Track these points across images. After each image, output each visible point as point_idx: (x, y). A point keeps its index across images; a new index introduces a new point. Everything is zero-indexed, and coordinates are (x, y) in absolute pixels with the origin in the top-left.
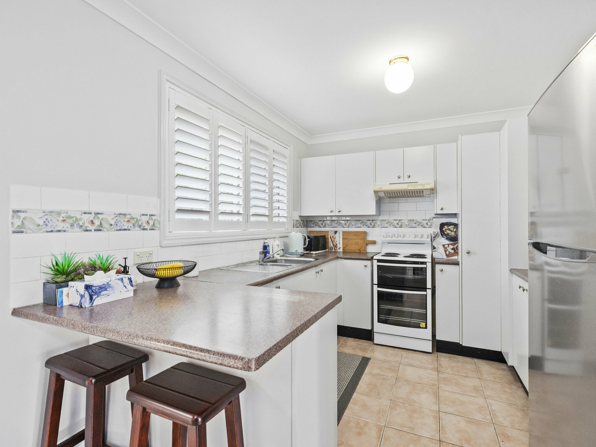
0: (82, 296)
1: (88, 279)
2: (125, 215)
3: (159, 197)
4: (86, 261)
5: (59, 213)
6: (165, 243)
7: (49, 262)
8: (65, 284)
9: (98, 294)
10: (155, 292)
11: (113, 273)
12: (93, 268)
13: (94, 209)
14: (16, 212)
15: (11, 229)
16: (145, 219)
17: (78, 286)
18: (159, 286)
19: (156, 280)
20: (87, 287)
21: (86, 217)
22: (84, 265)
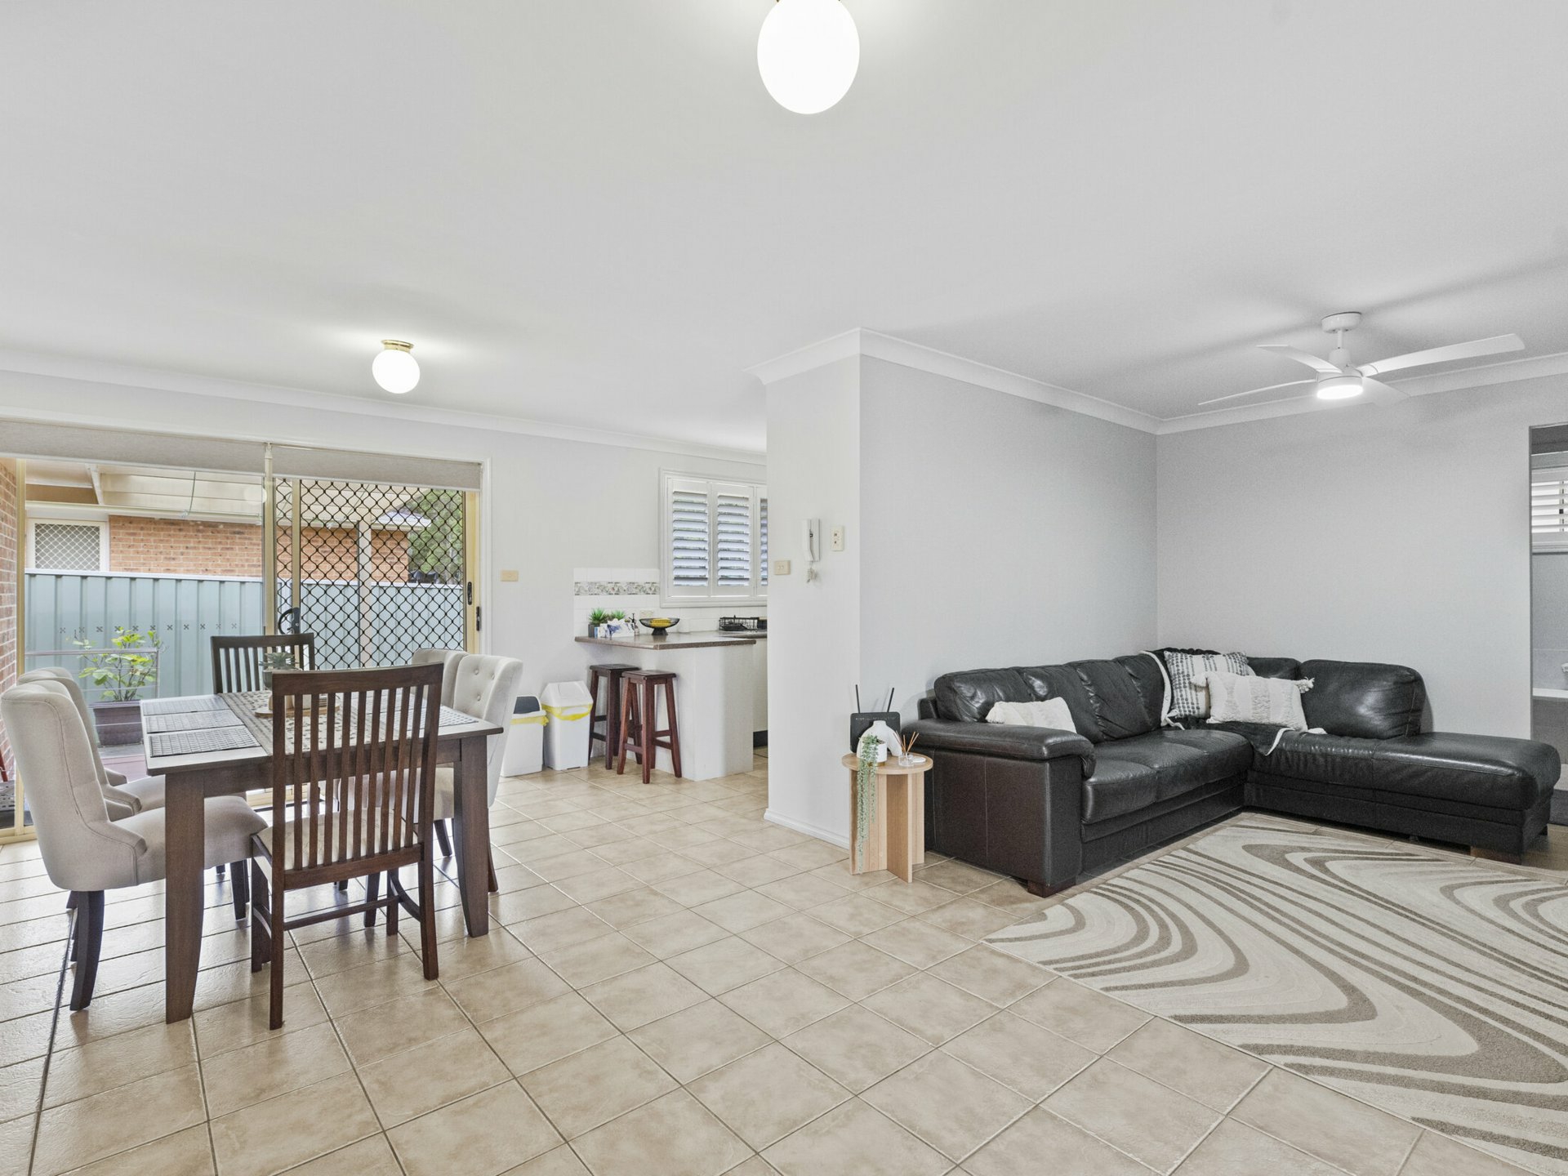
0: (606, 631)
1: (609, 622)
2: (633, 583)
3: (659, 568)
4: (610, 614)
5: (596, 583)
6: (664, 605)
7: (591, 613)
8: (598, 625)
9: (614, 631)
10: (651, 638)
11: (623, 620)
12: (612, 618)
13: (614, 580)
14: (576, 583)
15: (574, 593)
16: (648, 586)
17: (604, 626)
18: (653, 634)
19: (651, 630)
20: (609, 626)
21: (609, 585)
22: (608, 616)
